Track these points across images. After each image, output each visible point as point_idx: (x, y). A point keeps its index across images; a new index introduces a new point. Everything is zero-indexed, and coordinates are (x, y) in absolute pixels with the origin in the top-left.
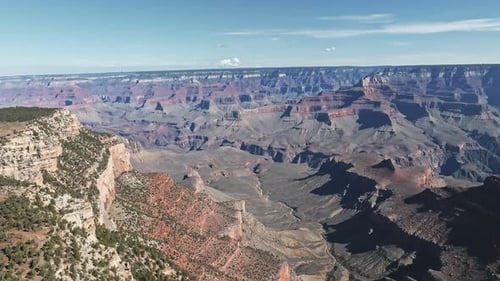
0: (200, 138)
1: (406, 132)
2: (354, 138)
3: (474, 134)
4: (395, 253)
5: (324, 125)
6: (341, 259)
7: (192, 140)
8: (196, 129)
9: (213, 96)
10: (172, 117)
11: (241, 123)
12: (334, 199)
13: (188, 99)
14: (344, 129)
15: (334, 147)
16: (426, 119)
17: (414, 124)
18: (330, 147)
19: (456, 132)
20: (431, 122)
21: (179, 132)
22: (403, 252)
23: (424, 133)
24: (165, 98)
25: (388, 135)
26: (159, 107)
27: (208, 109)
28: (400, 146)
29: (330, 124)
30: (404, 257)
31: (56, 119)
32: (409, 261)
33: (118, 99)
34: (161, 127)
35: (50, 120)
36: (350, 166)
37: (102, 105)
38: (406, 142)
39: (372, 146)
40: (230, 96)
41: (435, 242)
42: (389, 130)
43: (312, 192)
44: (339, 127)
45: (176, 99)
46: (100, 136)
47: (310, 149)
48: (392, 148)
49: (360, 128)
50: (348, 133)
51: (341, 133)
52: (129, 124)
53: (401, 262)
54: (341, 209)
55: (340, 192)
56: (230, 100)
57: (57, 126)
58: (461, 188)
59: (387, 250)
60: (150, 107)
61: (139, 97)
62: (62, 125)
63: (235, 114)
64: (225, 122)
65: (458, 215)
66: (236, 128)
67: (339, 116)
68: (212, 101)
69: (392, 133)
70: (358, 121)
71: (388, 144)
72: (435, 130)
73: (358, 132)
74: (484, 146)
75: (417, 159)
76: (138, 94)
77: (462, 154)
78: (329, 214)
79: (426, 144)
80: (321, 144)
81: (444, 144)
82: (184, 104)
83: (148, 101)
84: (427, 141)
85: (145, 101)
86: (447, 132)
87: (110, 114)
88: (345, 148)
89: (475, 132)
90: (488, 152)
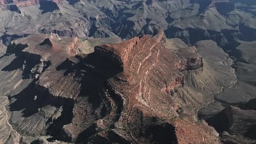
1: (68, 13)
2: (38, 20)
3: (102, 9)
4: (50, 112)
5: (16, 13)
6: (16, 126)
12: (17, 73)
14: (31, 15)
15: (24, 29)
16: (79, 2)
17: (73, 6)
18: (22, 29)
19: (94, 9)
20: (82, 5)
22: (55, 108)
23: (79, 12)
25: (58, 16)
28: (65, 22)
29: (20, 12)
30: (56, 112)
32: (59, 114)
36: (26, 46)
38: (69, 19)
39: (50, 24)
41: (71, 98)
42: (59, 12)
43: (3, 70)
44: (27, 13)
47: (8, 33)
48: (61, 24)
49: (42, 13)
50: (34, 17)
51: (29, 17)
53: (53, 117)
54: (21, 81)
55: (21, 67)
58: (84, 55)
59: (45, 110)
65: (83, 75)
67: (26, 6)
69: (60, 14)
70: (40, 8)
71: (59, 22)
72: (84, 9)
73: (41, 15)
74: (108, 15)
75: (76, 29)
77: (98, 22)
78: (12, 87)
79: (80, 18)
80: (16, 28)
81: (89, 17)
84: (81, 16)
86: (90, 10)
88: (32, 28)
89: (103, 7)
90: (110, 18)
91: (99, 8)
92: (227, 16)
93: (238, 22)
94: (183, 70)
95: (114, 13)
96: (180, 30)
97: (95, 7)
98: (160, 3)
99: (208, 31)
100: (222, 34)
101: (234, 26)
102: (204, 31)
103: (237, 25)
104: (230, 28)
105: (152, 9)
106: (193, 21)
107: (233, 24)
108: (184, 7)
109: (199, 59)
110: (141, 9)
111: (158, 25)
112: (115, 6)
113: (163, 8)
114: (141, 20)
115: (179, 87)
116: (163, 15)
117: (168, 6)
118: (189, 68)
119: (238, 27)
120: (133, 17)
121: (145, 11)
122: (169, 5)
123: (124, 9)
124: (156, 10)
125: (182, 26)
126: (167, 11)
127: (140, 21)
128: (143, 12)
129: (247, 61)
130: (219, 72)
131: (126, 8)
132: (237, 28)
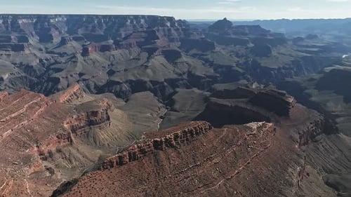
19: (6, 66)
77: (6, 82)
89: (21, 64)
90: (28, 76)
91: (15, 64)
92: (175, 64)
93: (186, 70)
94: (83, 127)
95: (37, 69)
96: (118, 83)
97: (8, 63)
98: (102, 53)
99: (151, 81)
100: (165, 84)
101: (181, 75)
102: (146, 82)
103: (184, 73)
104: (175, 76)
105: (90, 62)
106: (136, 72)
107: (180, 72)
108: (132, 57)
109: (101, 111)
110: (74, 62)
111: (93, 79)
112: (41, 60)
113: (104, 60)
114: (71, 76)
115: (64, 146)
116: (104, 67)
117: (112, 57)
118: (91, 123)
119: (186, 75)
120: (60, 73)
121: (79, 64)
122: (113, 55)
123: (53, 64)
124: (94, 63)
125: (121, 79)
126: (110, 63)
127: (69, 77)
128: (76, 66)
129: (178, 109)
130: (139, 124)
131: (56, 62)
132: (185, 77)
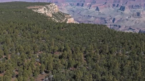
0: (117, 26)
7: (112, 27)
8: (115, 22)
9: (128, 4)
10: (104, 14)
11: (141, 19)
13: (114, 5)
21: (106, 22)
24: (101, 4)
26: (97, 9)
27: (124, 11)
31: (51, 6)
33: (78, 4)
34: (97, 19)
35: (49, 6)
37: (70, 7)
40: (138, 4)
45: (107, 5)
46: (65, 15)
52: (81, 17)
56: (138, 6)
57: (51, 8)
60: (93, 9)
61: (88, 4)
62: (52, 8)
63: (138, 14)
64: (132, 18)
66: (137, 22)
68: (126, 7)
76: (88, 2)
82: (111, 8)
83: (92, 6)
85: (91, 6)
87: (73, 11)
